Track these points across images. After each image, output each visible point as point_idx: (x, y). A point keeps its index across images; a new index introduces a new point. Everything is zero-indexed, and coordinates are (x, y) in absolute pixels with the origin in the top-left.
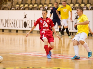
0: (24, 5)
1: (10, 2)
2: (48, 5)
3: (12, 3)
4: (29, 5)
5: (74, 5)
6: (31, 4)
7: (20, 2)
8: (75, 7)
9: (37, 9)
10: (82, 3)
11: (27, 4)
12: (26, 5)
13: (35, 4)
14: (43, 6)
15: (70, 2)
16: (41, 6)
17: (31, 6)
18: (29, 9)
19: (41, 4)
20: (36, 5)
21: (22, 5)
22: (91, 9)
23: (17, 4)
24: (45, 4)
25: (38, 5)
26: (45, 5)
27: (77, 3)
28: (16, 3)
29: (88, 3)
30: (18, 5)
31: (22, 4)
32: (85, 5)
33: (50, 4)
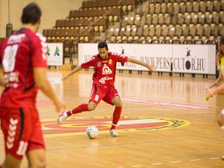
0: (122, 38)
1: (104, 34)
2: (152, 38)
3: (106, 35)
4: (127, 38)
5: (186, 37)
6: (131, 36)
7: (116, 34)
8: (187, 41)
9: (138, 43)
10: (196, 35)
11: (125, 35)
12: (125, 38)
13: (136, 35)
14: (146, 38)
15: (180, 33)
16: (143, 38)
17: (130, 38)
18: (128, 42)
19: (143, 36)
20: (136, 38)
21: (119, 38)
22: (207, 43)
23: (113, 35)
24: (148, 36)
25: (139, 38)
26: (148, 38)
27: (189, 35)
28: (111, 34)
29: (204, 35)
30: (114, 38)
31: (119, 35)
32: (200, 38)
33: (155, 35)
